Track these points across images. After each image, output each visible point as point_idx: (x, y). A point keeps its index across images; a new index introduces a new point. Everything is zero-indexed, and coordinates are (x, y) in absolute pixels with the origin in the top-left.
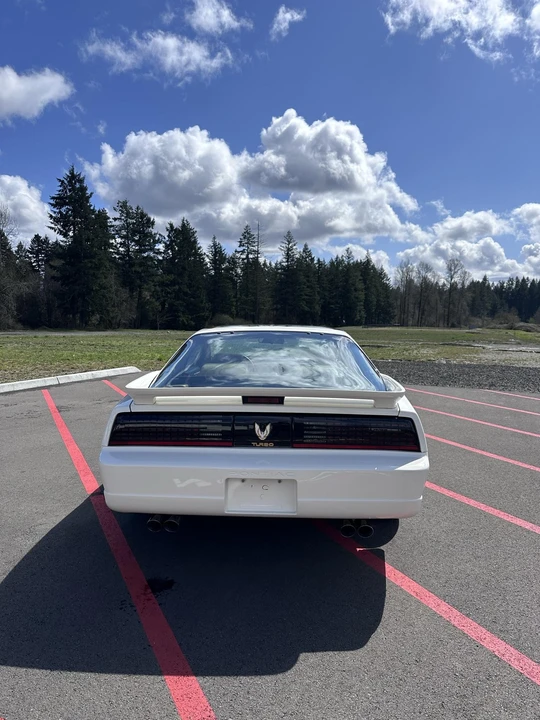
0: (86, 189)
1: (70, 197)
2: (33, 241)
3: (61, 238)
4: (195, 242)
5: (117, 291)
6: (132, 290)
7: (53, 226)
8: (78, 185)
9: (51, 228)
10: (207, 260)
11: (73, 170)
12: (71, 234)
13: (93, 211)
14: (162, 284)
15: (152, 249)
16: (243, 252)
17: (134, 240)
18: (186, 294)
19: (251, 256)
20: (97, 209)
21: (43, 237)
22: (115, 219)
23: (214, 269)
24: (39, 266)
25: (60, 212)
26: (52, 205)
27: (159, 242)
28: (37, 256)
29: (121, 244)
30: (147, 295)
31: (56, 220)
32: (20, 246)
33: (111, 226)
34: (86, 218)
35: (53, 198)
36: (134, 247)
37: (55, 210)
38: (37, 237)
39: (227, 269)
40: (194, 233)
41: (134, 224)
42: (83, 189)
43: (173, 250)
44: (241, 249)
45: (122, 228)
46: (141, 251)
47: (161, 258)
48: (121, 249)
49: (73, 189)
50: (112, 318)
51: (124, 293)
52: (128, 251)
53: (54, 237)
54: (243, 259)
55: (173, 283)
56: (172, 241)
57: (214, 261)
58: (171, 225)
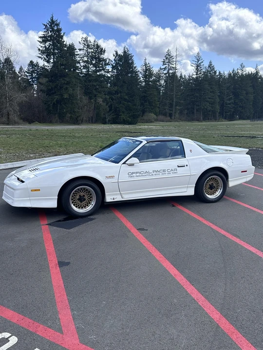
0: (60, 30)
1: (50, 36)
2: (29, 65)
3: (46, 64)
4: (133, 63)
5: (81, 98)
6: (90, 98)
7: (40, 56)
8: (55, 28)
9: (40, 57)
10: (141, 75)
11: (52, 17)
12: (52, 61)
13: (66, 45)
14: (110, 93)
15: (104, 69)
16: (165, 69)
17: (92, 64)
18: (125, 100)
19: (171, 71)
20: (68, 44)
21: (35, 62)
22: (80, 50)
23: (145, 81)
24: (33, 81)
25: (45, 47)
26: (40, 42)
27: (108, 64)
28: (32, 75)
29: (84, 66)
30: (100, 100)
31: (43, 52)
32: (21, 69)
33: (77, 55)
34: (61, 50)
35: (40, 37)
36: (92, 68)
37: (42, 45)
38: (31, 62)
39: (154, 81)
40: (132, 57)
41: (92, 52)
42: (59, 30)
43: (117, 69)
44: (164, 67)
45: (85, 56)
46: (96, 71)
47: (109, 75)
48: (84, 70)
49: (53, 30)
50: (78, 117)
51: (85, 100)
52: (88, 71)
53: (42, 63)
54: (165, 74)
55: (117, 92)
56: (117, 64)
57: (145, 76)
58: (117, 53)
